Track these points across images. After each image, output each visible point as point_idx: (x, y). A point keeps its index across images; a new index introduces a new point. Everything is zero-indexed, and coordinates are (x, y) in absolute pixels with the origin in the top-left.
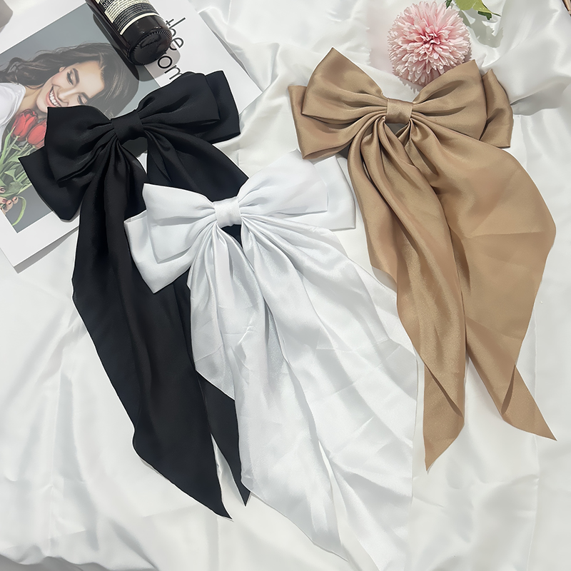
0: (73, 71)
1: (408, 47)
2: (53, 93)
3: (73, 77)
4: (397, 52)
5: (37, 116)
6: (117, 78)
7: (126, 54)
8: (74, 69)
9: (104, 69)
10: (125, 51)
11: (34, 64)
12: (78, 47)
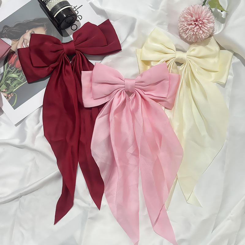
1: (189, 27)
12: (34, 20)
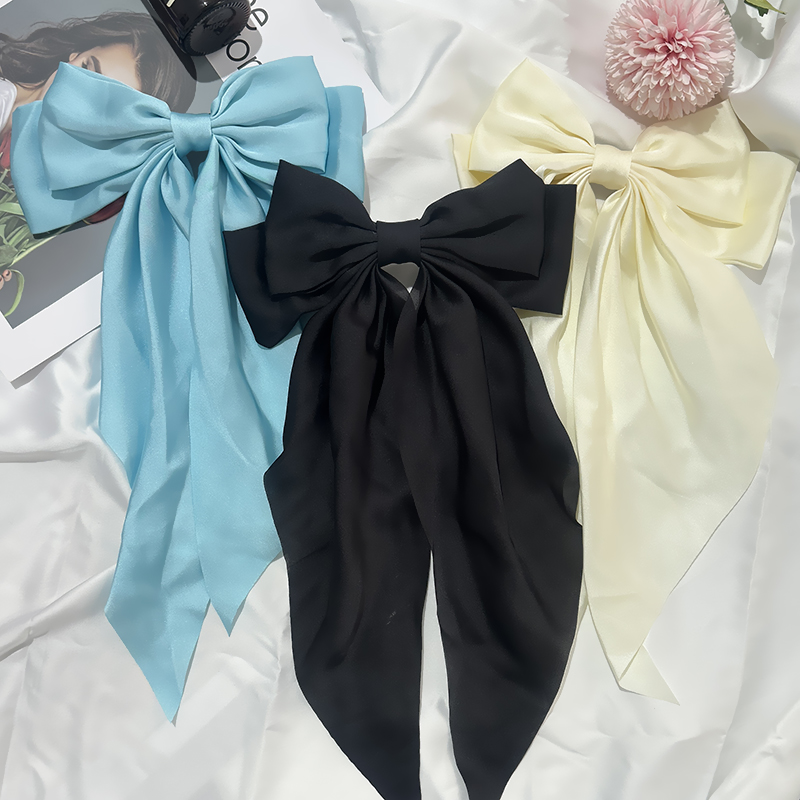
0: (91, 61)
7: (175, 37)
9: (141, 58)
10: (173, 32)
12: (99, 18)
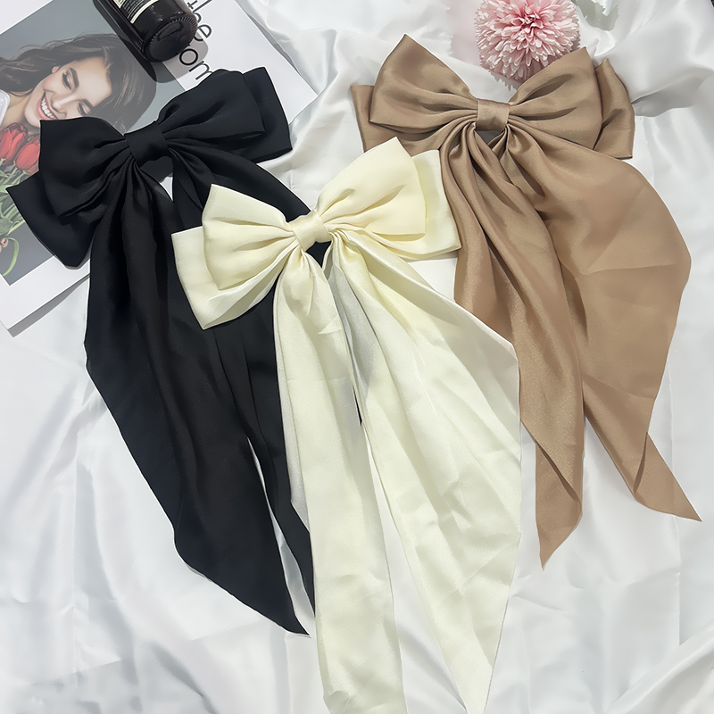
0: (70, 72)
1: (503, 32)
2: (46, 101)
3: (70, 80)
4: (489, 39)
5: (27, 132)
6: (127, 79)
7: (139, 47)
8: (71, 69)
9: (110, 67)
10: (137, 44)
11: (19, 63)
12: (76, 39)
